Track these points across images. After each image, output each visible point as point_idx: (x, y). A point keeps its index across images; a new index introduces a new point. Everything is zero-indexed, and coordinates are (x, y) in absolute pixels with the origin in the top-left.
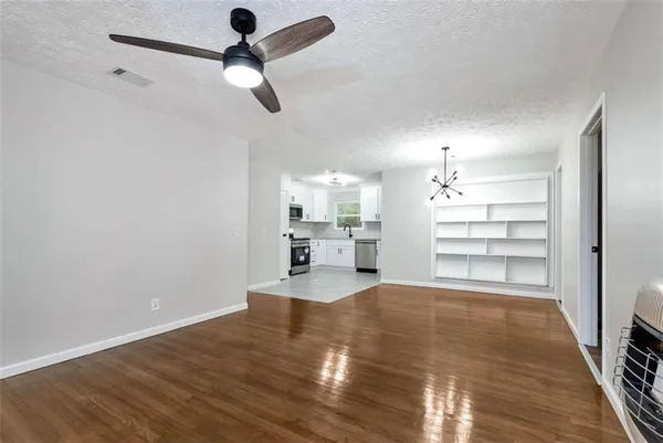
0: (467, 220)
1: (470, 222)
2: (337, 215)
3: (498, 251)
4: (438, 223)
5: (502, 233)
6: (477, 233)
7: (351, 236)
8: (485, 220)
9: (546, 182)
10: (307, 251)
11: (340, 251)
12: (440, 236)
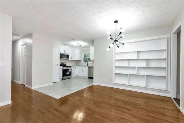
0: (128, 59)
1: (129, 60)
2: (83, 58)
3: (142, 72)
4: (116, 60)
5: (144, 64)
6: (133, 64)
7: (87, 65)
8: (136, 58)
9: (166, 39)
10: (70, 71)
11: (83, 71)
12: (117, 66)
